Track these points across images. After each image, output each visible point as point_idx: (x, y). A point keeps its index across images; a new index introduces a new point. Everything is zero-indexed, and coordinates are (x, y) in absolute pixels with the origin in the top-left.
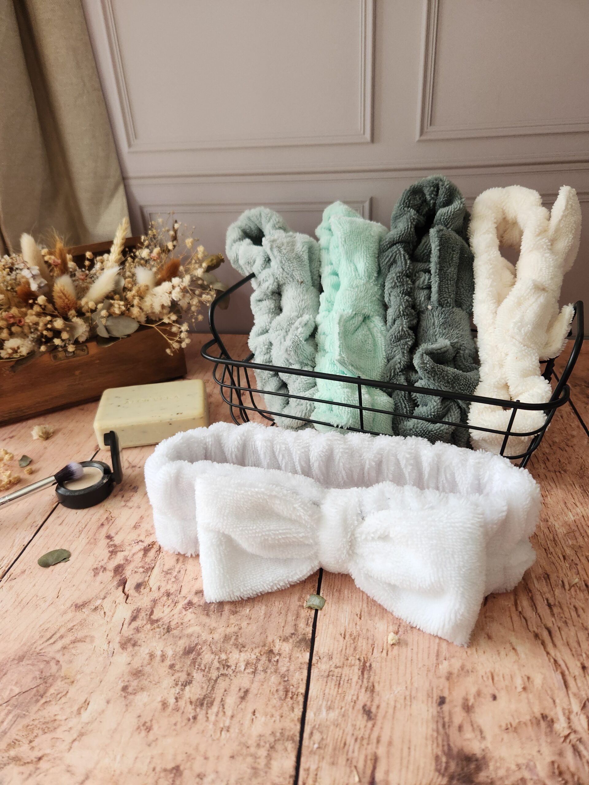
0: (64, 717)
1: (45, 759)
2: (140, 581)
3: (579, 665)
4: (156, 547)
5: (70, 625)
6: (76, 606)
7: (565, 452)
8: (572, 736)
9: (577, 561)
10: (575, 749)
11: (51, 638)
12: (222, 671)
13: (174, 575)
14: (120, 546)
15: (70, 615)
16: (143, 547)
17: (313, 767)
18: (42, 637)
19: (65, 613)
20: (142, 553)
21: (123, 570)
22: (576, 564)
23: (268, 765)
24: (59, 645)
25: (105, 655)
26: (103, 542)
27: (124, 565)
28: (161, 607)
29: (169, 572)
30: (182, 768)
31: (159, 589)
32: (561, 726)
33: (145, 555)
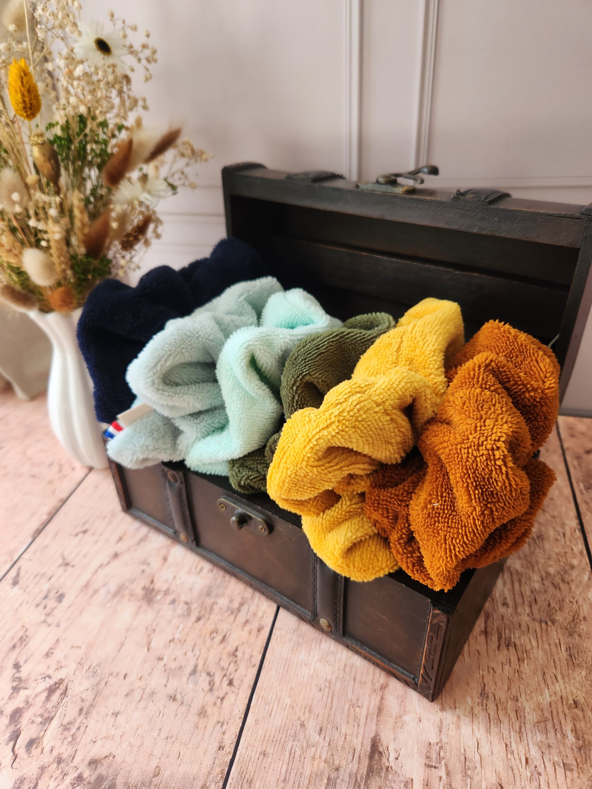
2: (34, 736)
4: (62, 687)
7: (558, 591)
9: (541, 770)
13: (72, 733)
14: (26, 681)
16: (48, 686)
20: (45, 694)
21: (20, 716)
22: (539, 774)
26: (9, 672)
27: (23, 710)
28: (47, 779)
29: (68, 726)
31: (52, 750)
33: (48, 698)
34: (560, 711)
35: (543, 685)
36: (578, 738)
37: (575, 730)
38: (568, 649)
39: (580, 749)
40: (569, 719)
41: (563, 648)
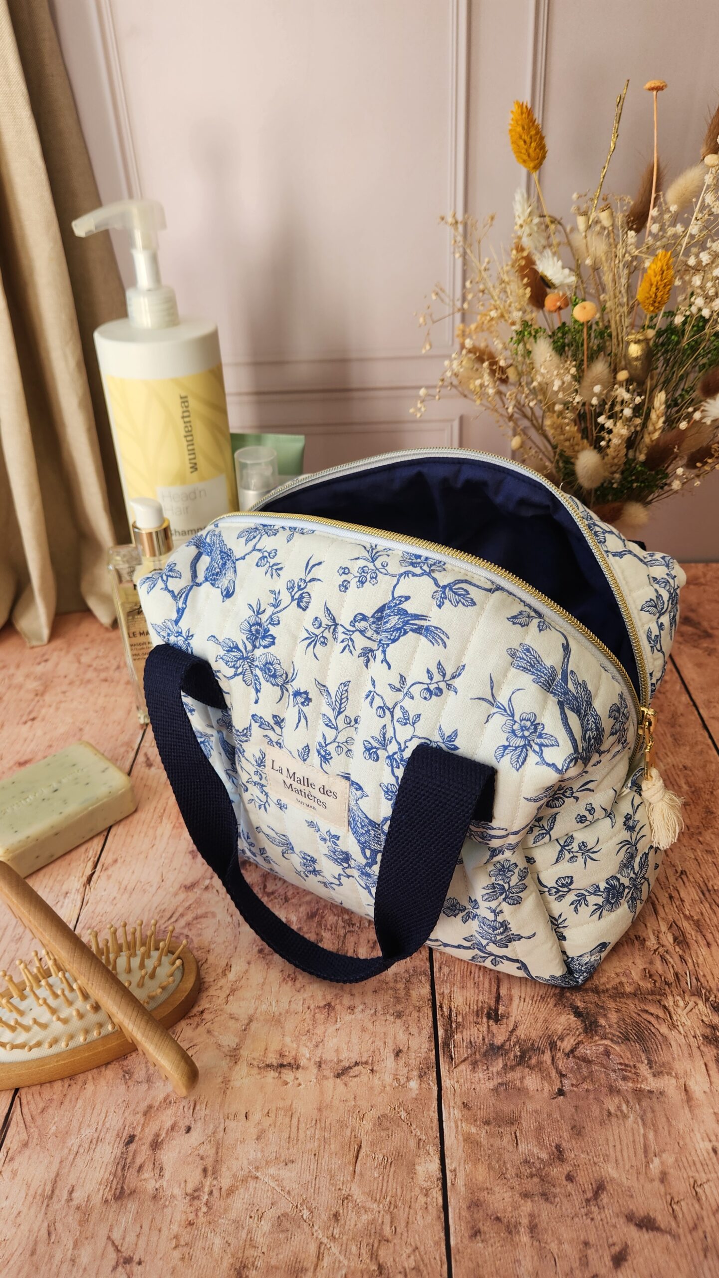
0: (212, 980)
1: (206, 1011)
3: (667, 895)
5: (187, 904)
6: (185, 887)
8: (661, 950)
10: (663, 958)
11: (171, 917)
12: (348, 929)
15: (182, 896)
17: (447, 992)
18: (162, 917)
19: (176, 894)
23: (408, 994)
24: (182, 922)
25: (232, 926)
30: (333, 1004)
32: (652, 942)
34: (674, 773)
35: (657, 760)
36: (690, 787)
37: (687, 783)
38: (672, 735)
39: (693, 792)
40: (682, 777)
41: (668, 735)
